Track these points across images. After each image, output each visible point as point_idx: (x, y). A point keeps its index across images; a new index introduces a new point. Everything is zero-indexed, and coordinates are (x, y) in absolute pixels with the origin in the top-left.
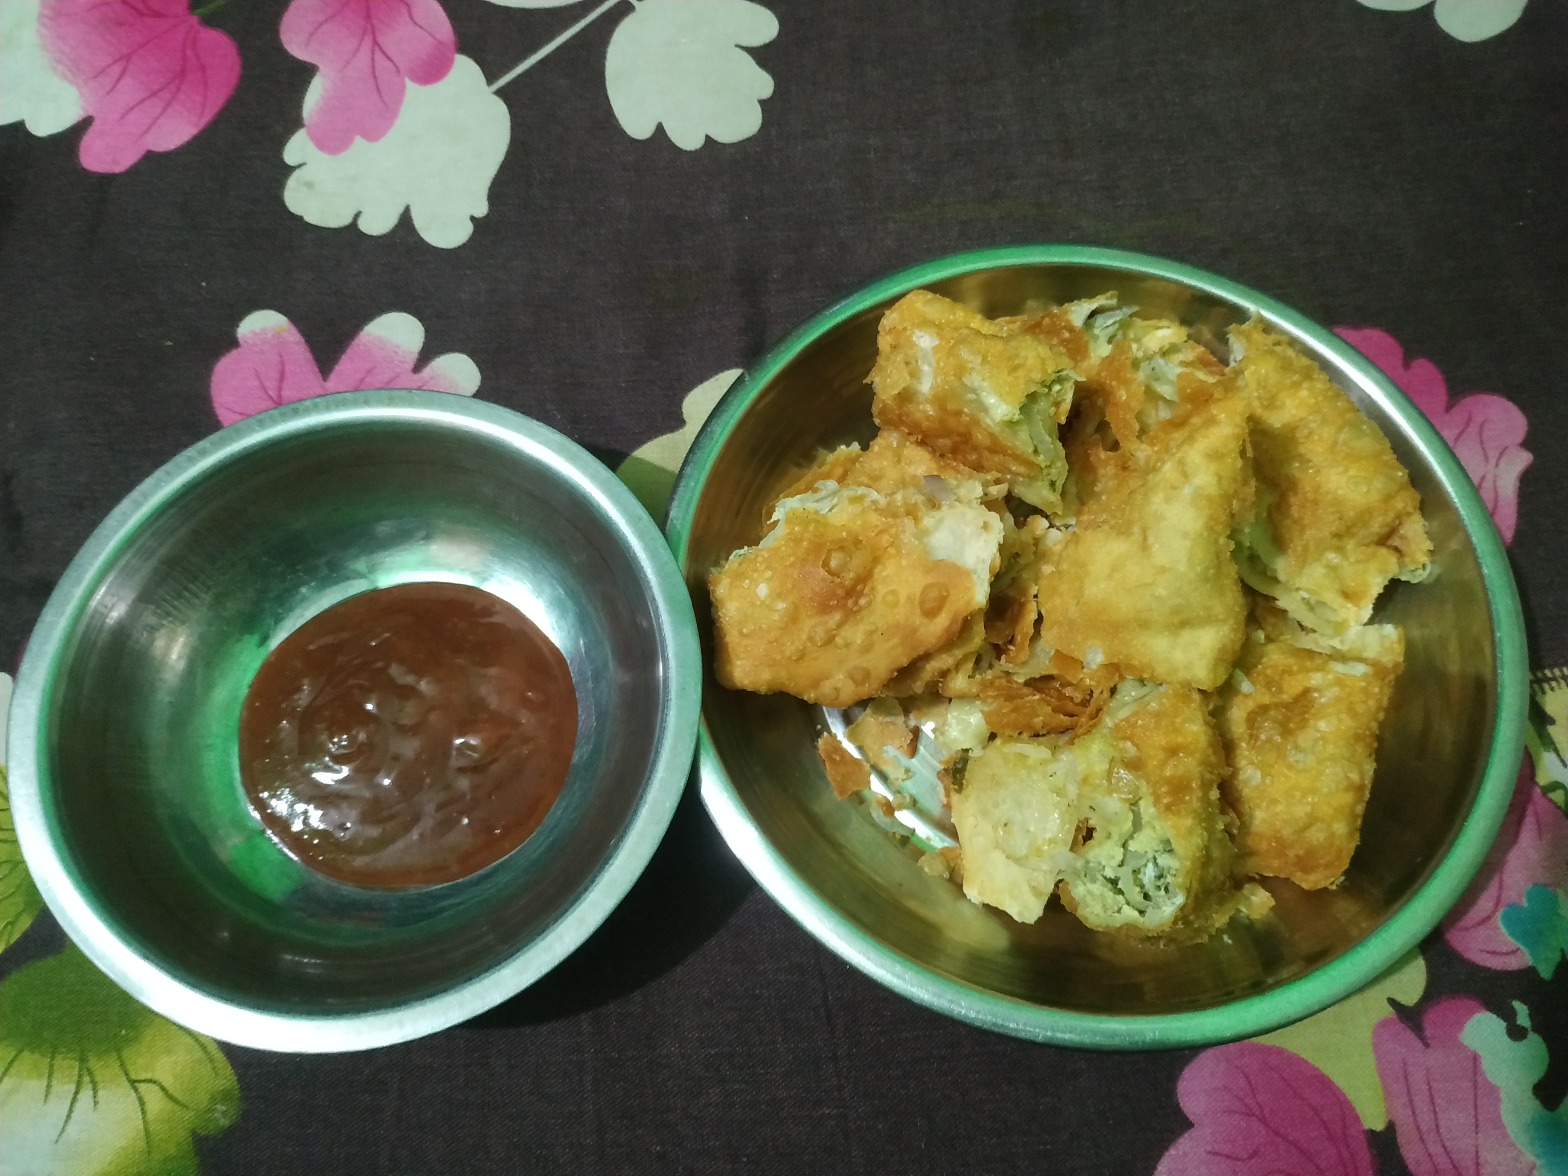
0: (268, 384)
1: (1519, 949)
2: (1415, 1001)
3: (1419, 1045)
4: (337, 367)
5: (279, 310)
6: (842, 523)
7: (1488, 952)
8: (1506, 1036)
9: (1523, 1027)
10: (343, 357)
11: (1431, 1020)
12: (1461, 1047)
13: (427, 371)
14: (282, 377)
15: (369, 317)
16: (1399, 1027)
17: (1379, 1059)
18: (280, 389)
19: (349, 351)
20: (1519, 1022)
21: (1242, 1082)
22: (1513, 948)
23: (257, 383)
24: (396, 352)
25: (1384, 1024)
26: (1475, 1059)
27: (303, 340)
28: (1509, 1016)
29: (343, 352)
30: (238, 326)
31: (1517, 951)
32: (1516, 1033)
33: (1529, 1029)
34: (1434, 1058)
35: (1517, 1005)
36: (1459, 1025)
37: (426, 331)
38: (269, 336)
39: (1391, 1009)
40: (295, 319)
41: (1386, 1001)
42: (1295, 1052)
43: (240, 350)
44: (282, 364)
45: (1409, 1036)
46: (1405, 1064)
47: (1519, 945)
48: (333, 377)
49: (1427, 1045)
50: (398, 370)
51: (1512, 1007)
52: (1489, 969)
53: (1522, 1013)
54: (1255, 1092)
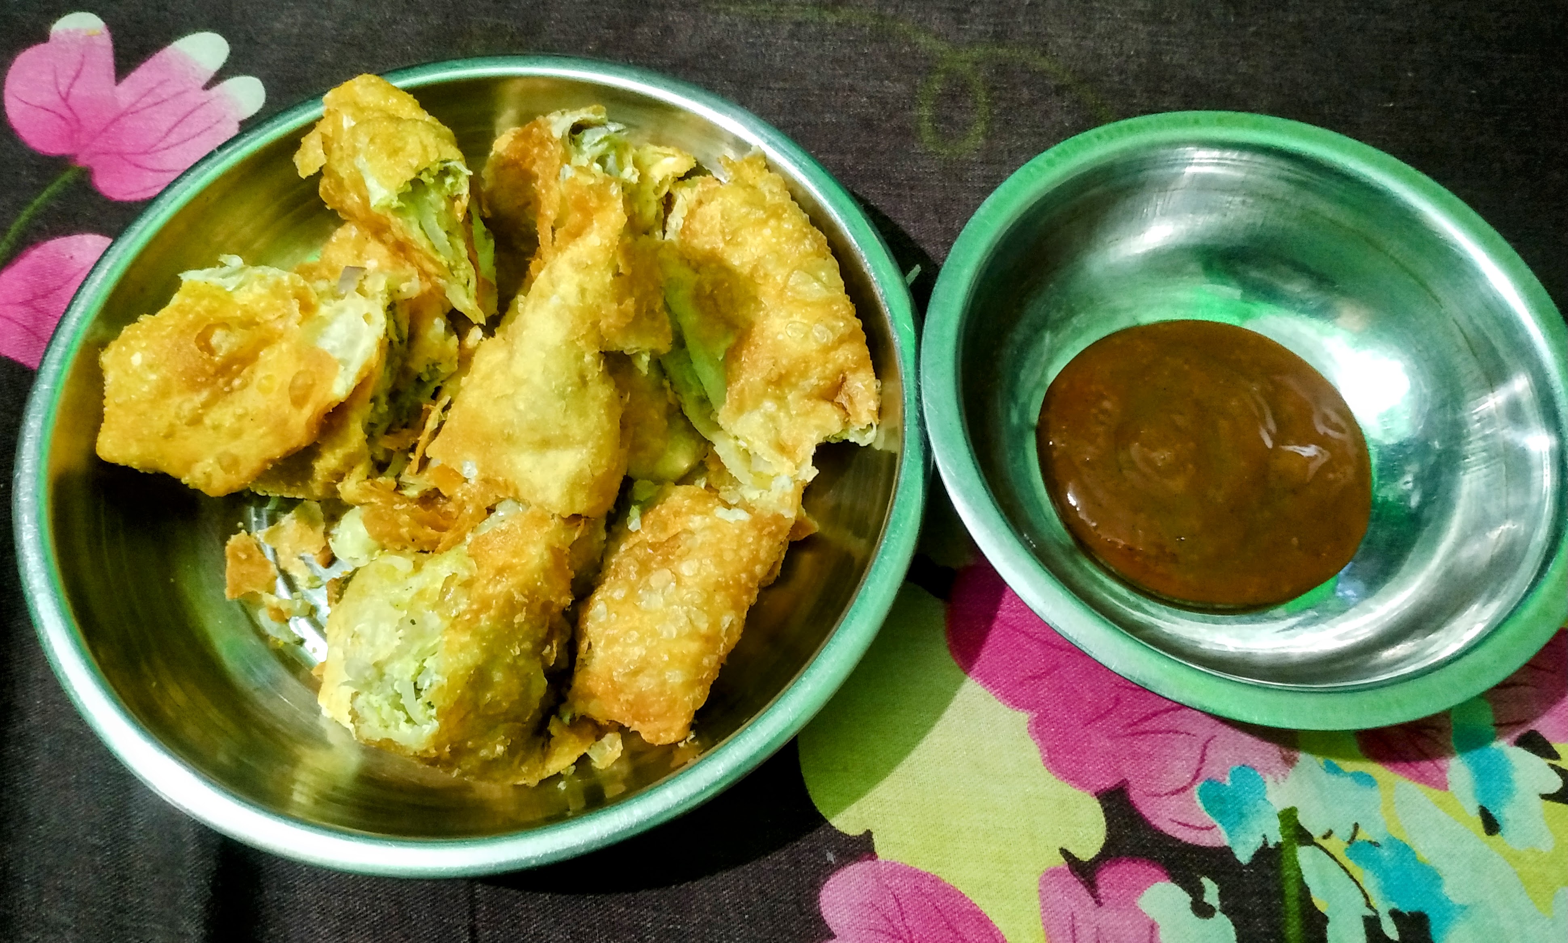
0: (61, 80)
1: (1215, 826)
2: (1091, 857)
3: (1090, 902)
4: (133, 74)
5: (101, 15)
6: (245, 303)
7: (1179, 823)
8: (1190, 912)
9: (1211, 906)
10: (143, 65)
11: (1106, 878)
12: (1139, 912)
13: (216, 90)
14: (77, 76)
15: (181, 33)
16: (1072, 879)
17: (1045, 908)
18: (71, 86)
19: (150, 62)
20: (1205, 900)
21: (891, 902)
22: (1209, 824)
23: (51, 78)
24: (193, 68)
25: (1053, 873)
26: (1153, 927)
27: (111, 45)
28: (1196, 892)
29: (144, 61)
30: (54, 23)
31: (1213, 827)
32: (1202, 910)
33: (1218, 908)
34: (1107, 917)
35: (1206, 881)
36: (1139, 890)
37: (231, 53)
38: (80, 37)
39: (1063, 859)
40: (112, 26)
41: (1058, 851)
42: (952, 883)
43: (47, 45)
44: (82, 64)
45: (1081, 890)
46: (1073, 918)
47: (1215, 822)
48: (126, 82)
49: (1099, 903)
50: (189, 85)
51: (1201, 883)
52: (1180, 840)
53: (1211, 892)
54: (905, 915)
